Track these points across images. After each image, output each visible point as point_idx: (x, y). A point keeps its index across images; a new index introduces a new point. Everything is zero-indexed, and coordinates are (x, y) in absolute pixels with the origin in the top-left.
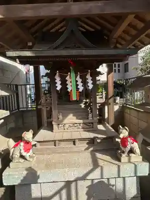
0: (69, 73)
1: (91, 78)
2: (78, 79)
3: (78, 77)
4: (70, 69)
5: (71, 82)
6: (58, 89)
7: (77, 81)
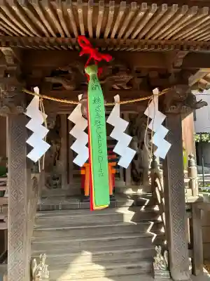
0: (80, 97)
1: (162, 117)
2: (115, 118)
3: (116, 111)
4: (87, 77)
5: (87, 131)
6: (35, 156)
7: (110, 128)
